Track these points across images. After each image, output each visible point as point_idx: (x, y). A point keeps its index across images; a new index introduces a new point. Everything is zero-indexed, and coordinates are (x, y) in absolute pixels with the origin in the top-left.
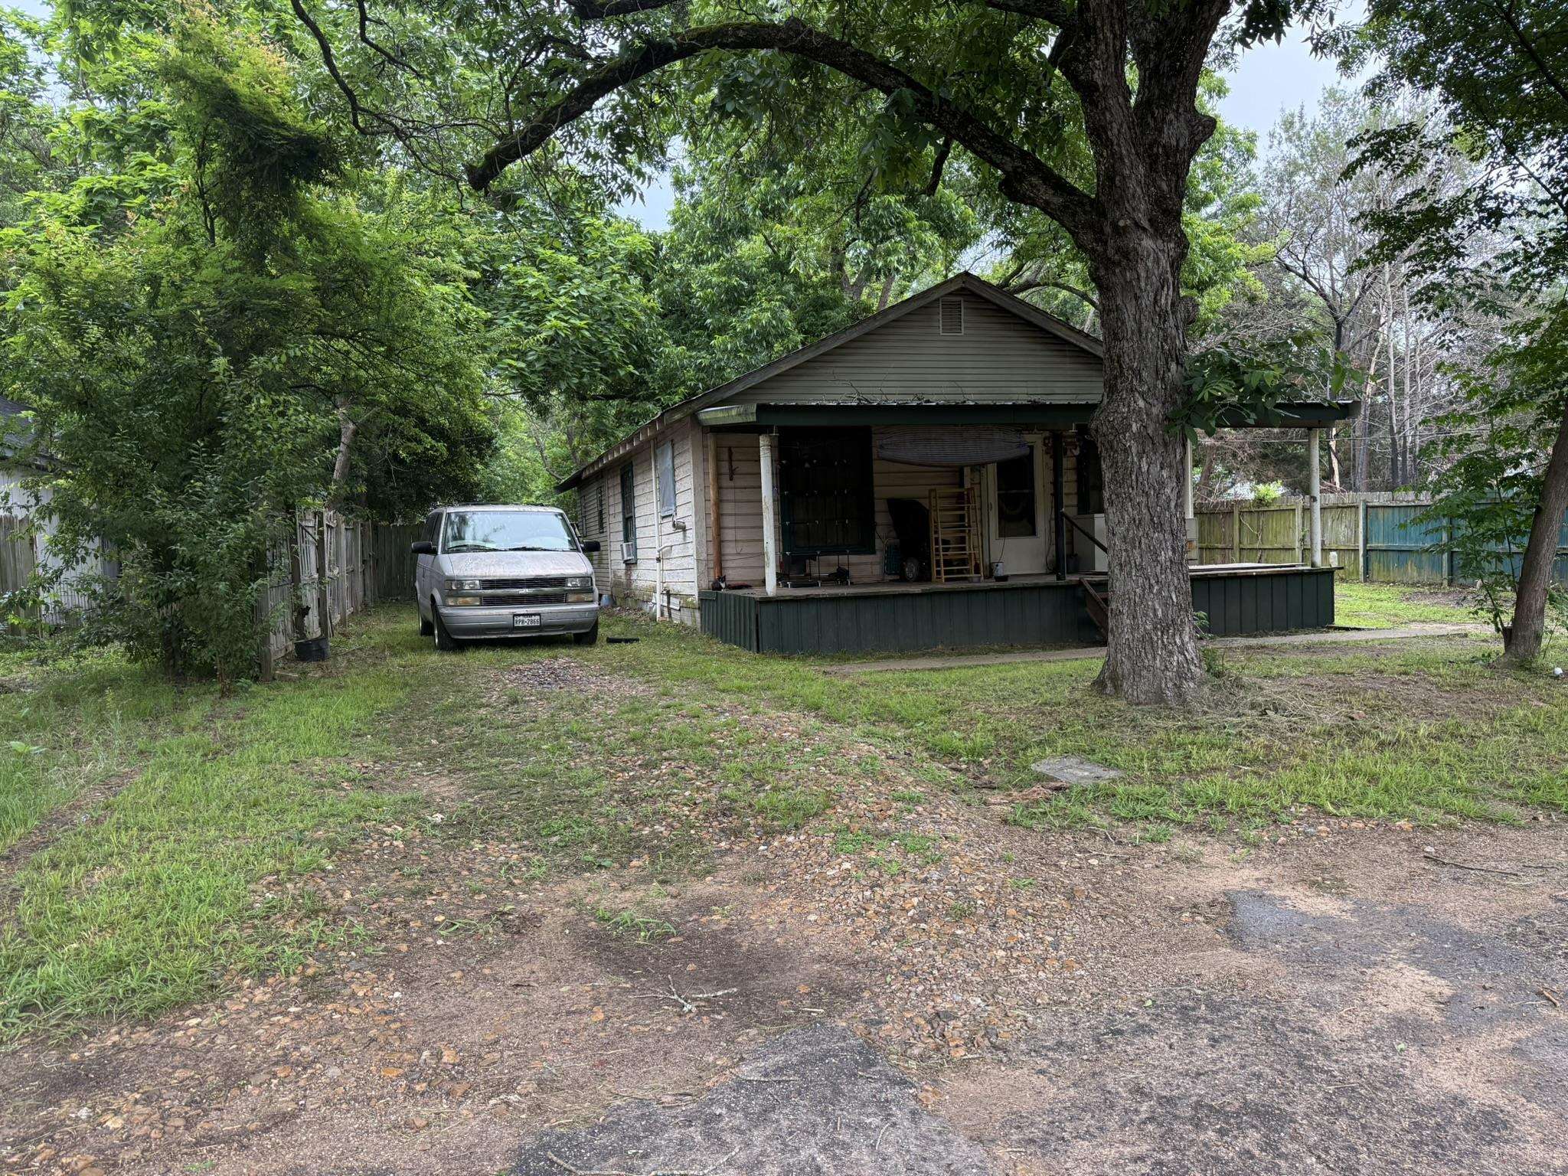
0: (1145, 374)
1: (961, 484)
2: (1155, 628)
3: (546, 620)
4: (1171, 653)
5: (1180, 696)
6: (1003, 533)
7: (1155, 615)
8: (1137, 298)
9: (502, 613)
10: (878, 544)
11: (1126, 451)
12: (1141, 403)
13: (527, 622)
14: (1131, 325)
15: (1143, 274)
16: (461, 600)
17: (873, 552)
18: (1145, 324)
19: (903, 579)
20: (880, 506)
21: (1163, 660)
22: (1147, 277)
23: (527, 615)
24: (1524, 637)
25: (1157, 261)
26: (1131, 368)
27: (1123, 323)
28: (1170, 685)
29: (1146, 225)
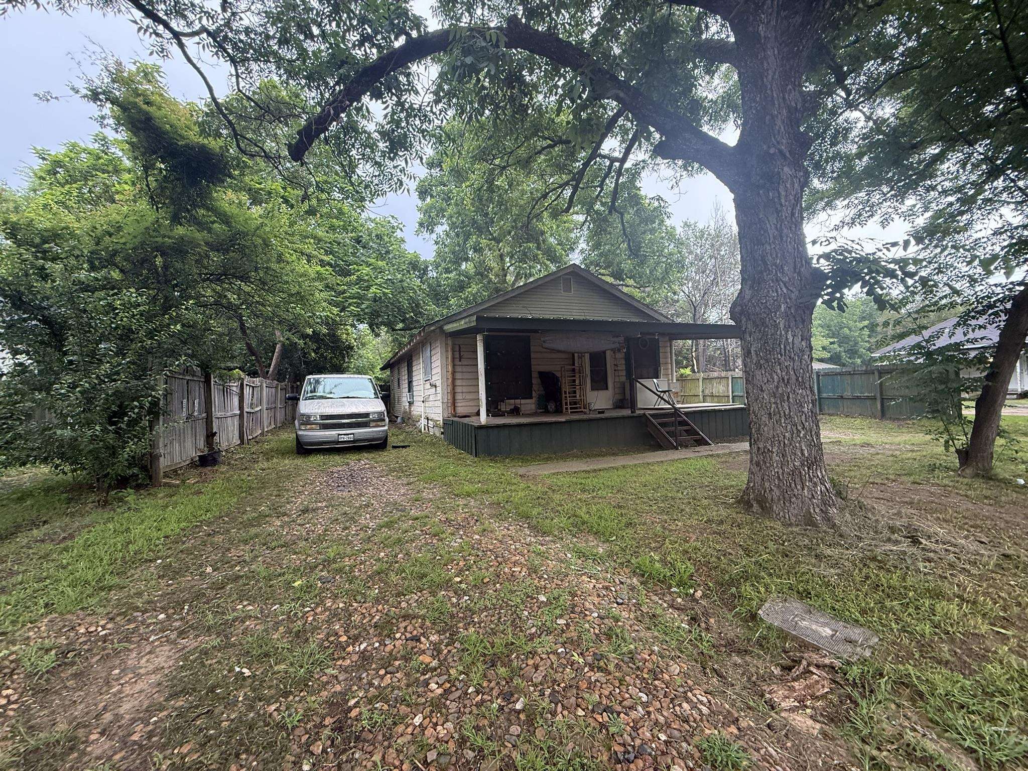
1: (574, 364)
2: (803, 465)
3: (357, 437)
4: (815, 484)
6: (593, 389)
9: (332, 434)
10: (534, 394)
13: (346, 438)
16: (309, 427)
17: (531, 398)
19: (547, 412)
20: (535, 375)
23: (346, 435)
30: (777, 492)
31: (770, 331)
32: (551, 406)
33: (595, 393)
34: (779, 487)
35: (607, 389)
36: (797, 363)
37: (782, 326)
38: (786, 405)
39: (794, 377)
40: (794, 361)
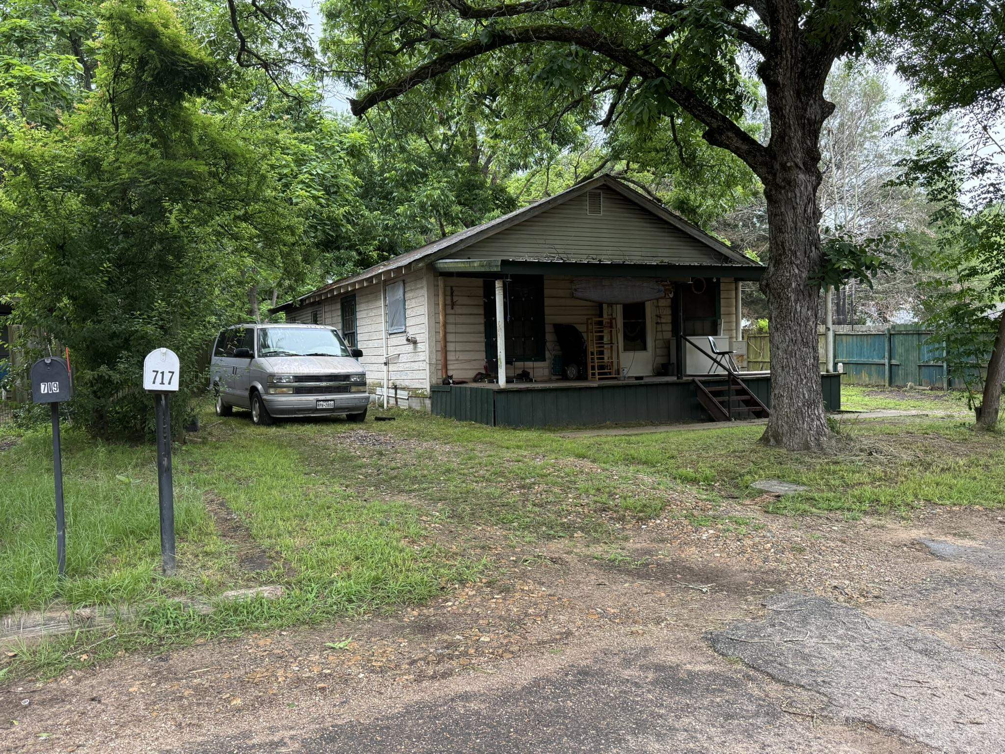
0: (798, 254)
1: (601, 315)
2: (804, 405)
3: (338, 404)
4: (813, 420)
5: (819, 445)
6: (626, 349)
7: (804, 397)
8: (794, 208)
9: (309, 399)
10: (547, 354)
11: (788, 299)
12: (797, 271)
13: (325, 405)
14: (790, 224)
15: (798, 195)
16: (279, 390)
17: (544, 360)
18: (799, 224)
19: (565, 378)
20: (549, 329)
21: (808, 424)
22: (801, 197)
23: (325, 401)
24: (989, 412)
25: (806, 187)
26: (790, 250)
27: (785, 222)
28: (813, 439)
29: (802, 166)
30: (786, 427)
31: (784, 303)
32: (572, 371)
33: (631, 354)
34: (787, 423)
35: (644, 348)
36: (803, 328)
37: (792, 298)
38: (793, 360)
39: (800, 339)
40: (800, 325)
